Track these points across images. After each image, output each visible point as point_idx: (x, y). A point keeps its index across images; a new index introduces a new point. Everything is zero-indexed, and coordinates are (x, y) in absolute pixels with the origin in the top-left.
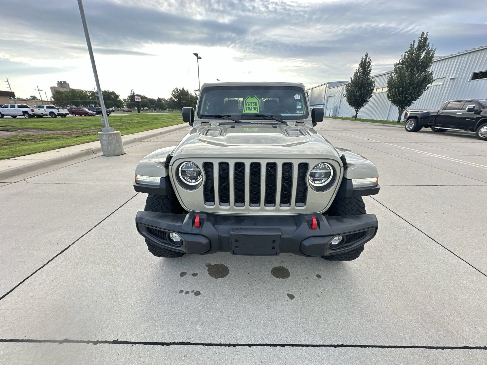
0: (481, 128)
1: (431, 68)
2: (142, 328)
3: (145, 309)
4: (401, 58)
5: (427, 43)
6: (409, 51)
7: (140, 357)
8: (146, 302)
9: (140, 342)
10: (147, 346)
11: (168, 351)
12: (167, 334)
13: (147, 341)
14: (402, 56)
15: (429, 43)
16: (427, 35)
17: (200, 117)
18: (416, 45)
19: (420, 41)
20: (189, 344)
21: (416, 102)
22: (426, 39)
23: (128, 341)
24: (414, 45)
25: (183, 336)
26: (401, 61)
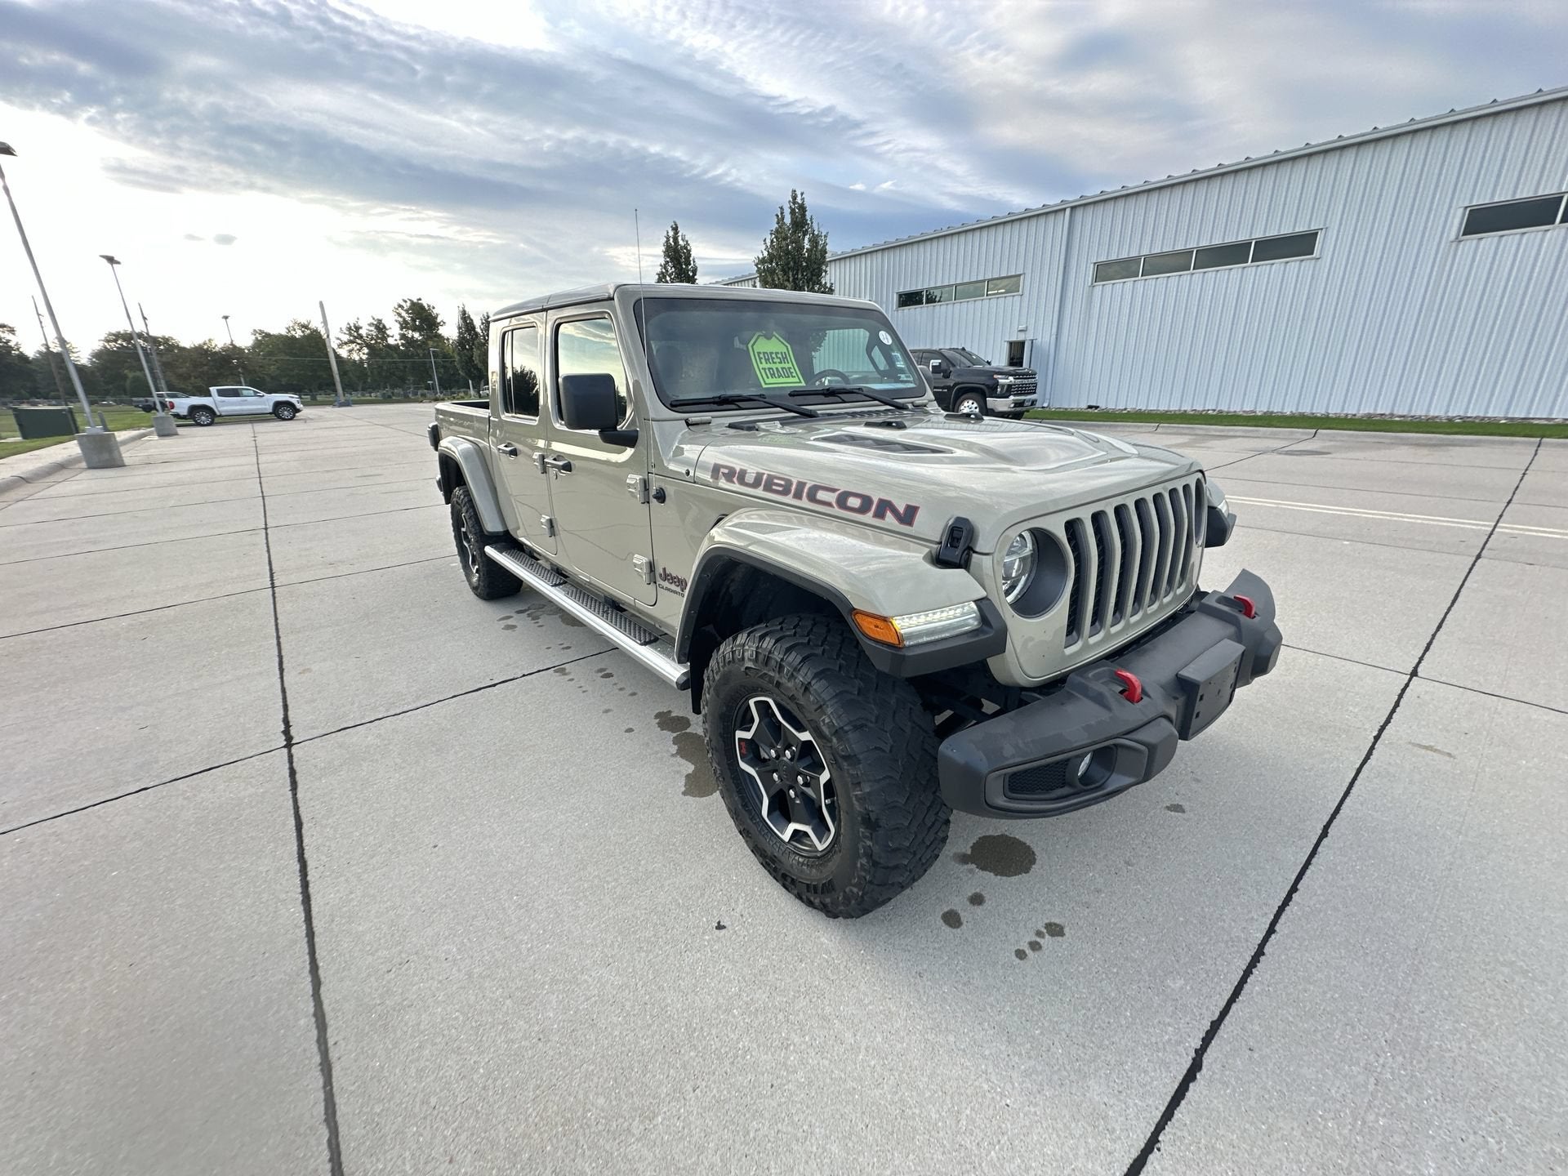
0: (959, 405)
1: (828, 277)
2: (1106, 1100)
3: (1032, 1063)
4: (764, 247)
5: (808, 217)
6: (777, 231)
7: (1211, 1149)
8: (1003, 1048)
9: (1154, 1126)
10: (1177, 1114)
11: (1217, 1076)
12: (1160, 1054)
13: (1163, 1109)
14: (765, 240)
15: (811, 219)
16: (803, 199)
17: (672, 405)
18: (788, 220)
19: (793, 212)
20: (1215, 1026)
21: (818, 353)
22: (802, 208)
23: (1135, 1154)
24: (783, 218)
25: (1186, 1025)
26: (766, 254)
